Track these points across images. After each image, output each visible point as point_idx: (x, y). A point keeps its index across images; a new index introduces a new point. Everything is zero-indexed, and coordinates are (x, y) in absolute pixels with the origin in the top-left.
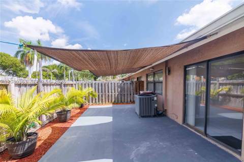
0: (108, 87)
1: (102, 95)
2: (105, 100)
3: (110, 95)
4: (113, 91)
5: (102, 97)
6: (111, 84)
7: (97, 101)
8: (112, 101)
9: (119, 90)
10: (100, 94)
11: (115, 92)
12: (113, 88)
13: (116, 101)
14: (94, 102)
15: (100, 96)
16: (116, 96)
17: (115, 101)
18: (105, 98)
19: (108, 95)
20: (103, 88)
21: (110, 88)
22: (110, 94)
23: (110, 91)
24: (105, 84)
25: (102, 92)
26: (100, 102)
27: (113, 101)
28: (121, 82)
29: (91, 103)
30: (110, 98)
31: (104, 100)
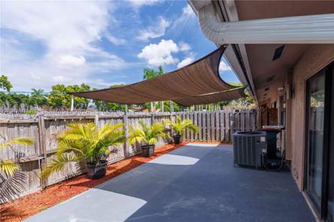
0: (215, 119)
1: (206, 130)
2: (211, 137)
3: (218, 131)
4: (222, 125)
5: (207, 132)
6: (220, 114)
7: (200, 137)
8: (220, 139)
9: (232, 123)
10: (205, 128)
11: (225, 126)
12: (222, 121)
13: (227, 139)
14: (196, 138)
15: (204, 131)
16: (227, 131)
17: (225, 139)
18: (211, 134)
19: (215, 130)
20: (208, 120)
21: (218, 120)
22: (218, 128)
23: (218, 124)
24: (210, 115)
25: (206, 126)
26: (204, 139)
27: (222, 139)
28: (234, 111)
29: (192, 140)
30: (218, 134)
31: (209, 136)
